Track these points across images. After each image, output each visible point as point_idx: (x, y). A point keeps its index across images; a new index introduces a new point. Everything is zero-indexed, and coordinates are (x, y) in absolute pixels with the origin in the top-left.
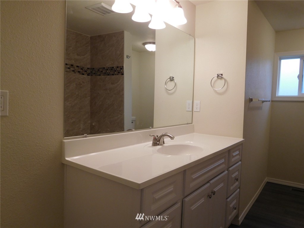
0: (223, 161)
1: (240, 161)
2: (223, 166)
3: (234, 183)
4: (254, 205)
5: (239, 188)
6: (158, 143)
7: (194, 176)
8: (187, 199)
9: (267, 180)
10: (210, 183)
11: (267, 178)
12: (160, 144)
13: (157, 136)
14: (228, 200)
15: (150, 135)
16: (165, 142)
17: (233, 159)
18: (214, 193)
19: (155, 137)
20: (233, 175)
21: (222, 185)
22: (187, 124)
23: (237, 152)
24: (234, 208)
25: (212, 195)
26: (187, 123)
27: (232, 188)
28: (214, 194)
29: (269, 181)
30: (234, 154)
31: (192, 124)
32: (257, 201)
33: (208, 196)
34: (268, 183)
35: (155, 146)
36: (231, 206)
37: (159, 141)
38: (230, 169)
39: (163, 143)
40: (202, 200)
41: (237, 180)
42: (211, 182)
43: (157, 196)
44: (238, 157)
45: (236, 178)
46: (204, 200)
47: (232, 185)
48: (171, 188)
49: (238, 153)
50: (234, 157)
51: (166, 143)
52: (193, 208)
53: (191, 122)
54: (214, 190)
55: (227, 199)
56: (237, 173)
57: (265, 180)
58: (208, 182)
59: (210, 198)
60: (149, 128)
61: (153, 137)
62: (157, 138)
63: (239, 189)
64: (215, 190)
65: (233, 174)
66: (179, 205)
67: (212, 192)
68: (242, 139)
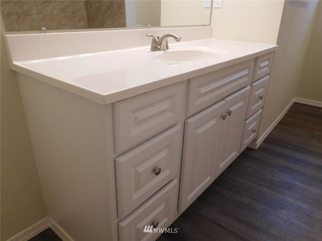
0: (246, 72)
1: (269, 74)
2: (246, 79)
3: (257, 102)
4: (276, 128)
5: (262, 108)
6: (159, 47)
7: (203, 90)
8: (190, 121)
9: (294, 100)
10: (225, 100)
11: (295, 98)
12: (161, 49)
13: (158, 38)
14: (247, 122)
15: (146, 35)
16: (169, 47)
17: (260, 72)
18: (230, 113)
19: (154, 38)
20: (256, 92)
21: (241, 103)
22: (203, 26)
23: (266, 63)
24: (252, 131)
25: (228, 116)
26: (203, 24)
27: (253, 108)
28: (229, 115)
29: (296, 102)
30: (262, 65)
31: (210, 26)
32: (281, 123)
33: (222, 116)
34: (295, 103)
35: (154, 51)
36: (250, 128)
37: (160, 44)
38: (254, 84)
39: (166, 47)
40: (213, 122)
41: (261, 99)
42: (227, 99)
43: (141, 115)
44: (266, 69)
45: (260, 96)
46: (215, 122)
47: (254, 104)
48: (166, 105)
49: (268, 63)
50: (261, 68)
51: (171, 49)
52: (199, 131)
53: (209, 24)
54: (230, 109)
55: (246, 120)
56: (262, 90)
57: (293, 100)
58: (223, 99)
59: (224, 119)
60: (148, 26)
61: (151, 38)
62: (157, 40)
63: (261, 110)
64: (232, 109)
65: (257, 90)
66: (179, 127)
67: (227, 112)
68: (275, 45)
